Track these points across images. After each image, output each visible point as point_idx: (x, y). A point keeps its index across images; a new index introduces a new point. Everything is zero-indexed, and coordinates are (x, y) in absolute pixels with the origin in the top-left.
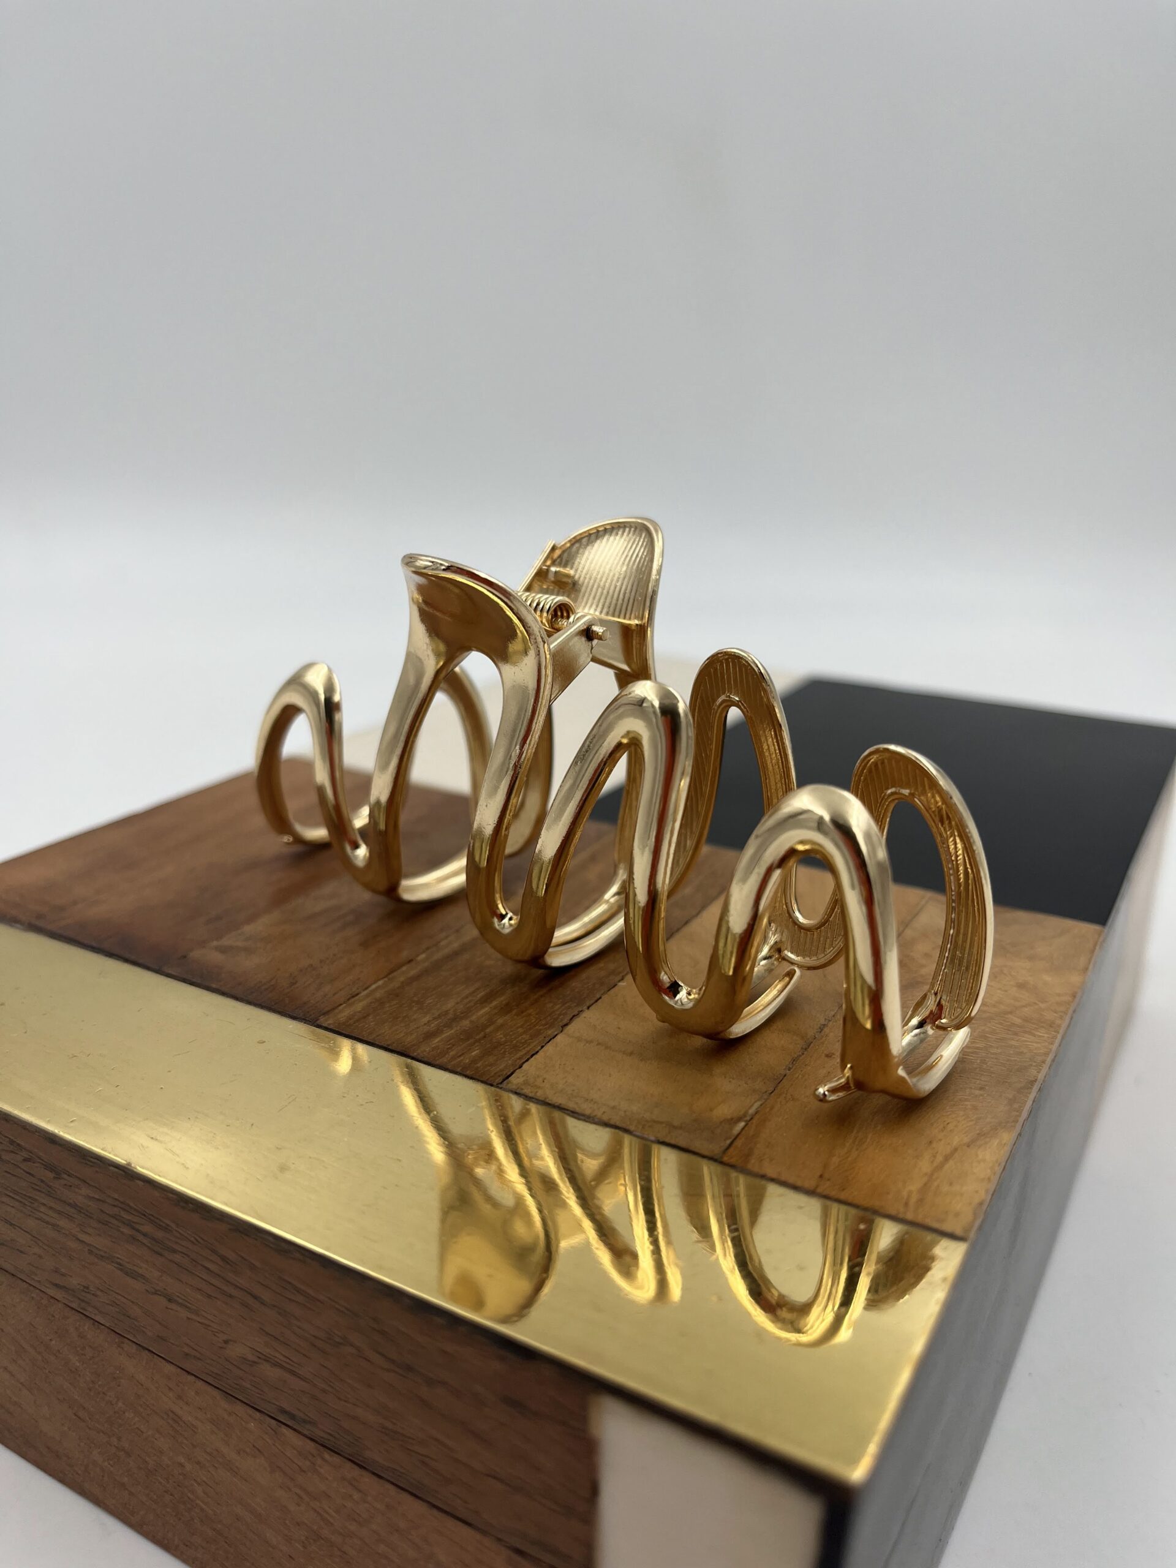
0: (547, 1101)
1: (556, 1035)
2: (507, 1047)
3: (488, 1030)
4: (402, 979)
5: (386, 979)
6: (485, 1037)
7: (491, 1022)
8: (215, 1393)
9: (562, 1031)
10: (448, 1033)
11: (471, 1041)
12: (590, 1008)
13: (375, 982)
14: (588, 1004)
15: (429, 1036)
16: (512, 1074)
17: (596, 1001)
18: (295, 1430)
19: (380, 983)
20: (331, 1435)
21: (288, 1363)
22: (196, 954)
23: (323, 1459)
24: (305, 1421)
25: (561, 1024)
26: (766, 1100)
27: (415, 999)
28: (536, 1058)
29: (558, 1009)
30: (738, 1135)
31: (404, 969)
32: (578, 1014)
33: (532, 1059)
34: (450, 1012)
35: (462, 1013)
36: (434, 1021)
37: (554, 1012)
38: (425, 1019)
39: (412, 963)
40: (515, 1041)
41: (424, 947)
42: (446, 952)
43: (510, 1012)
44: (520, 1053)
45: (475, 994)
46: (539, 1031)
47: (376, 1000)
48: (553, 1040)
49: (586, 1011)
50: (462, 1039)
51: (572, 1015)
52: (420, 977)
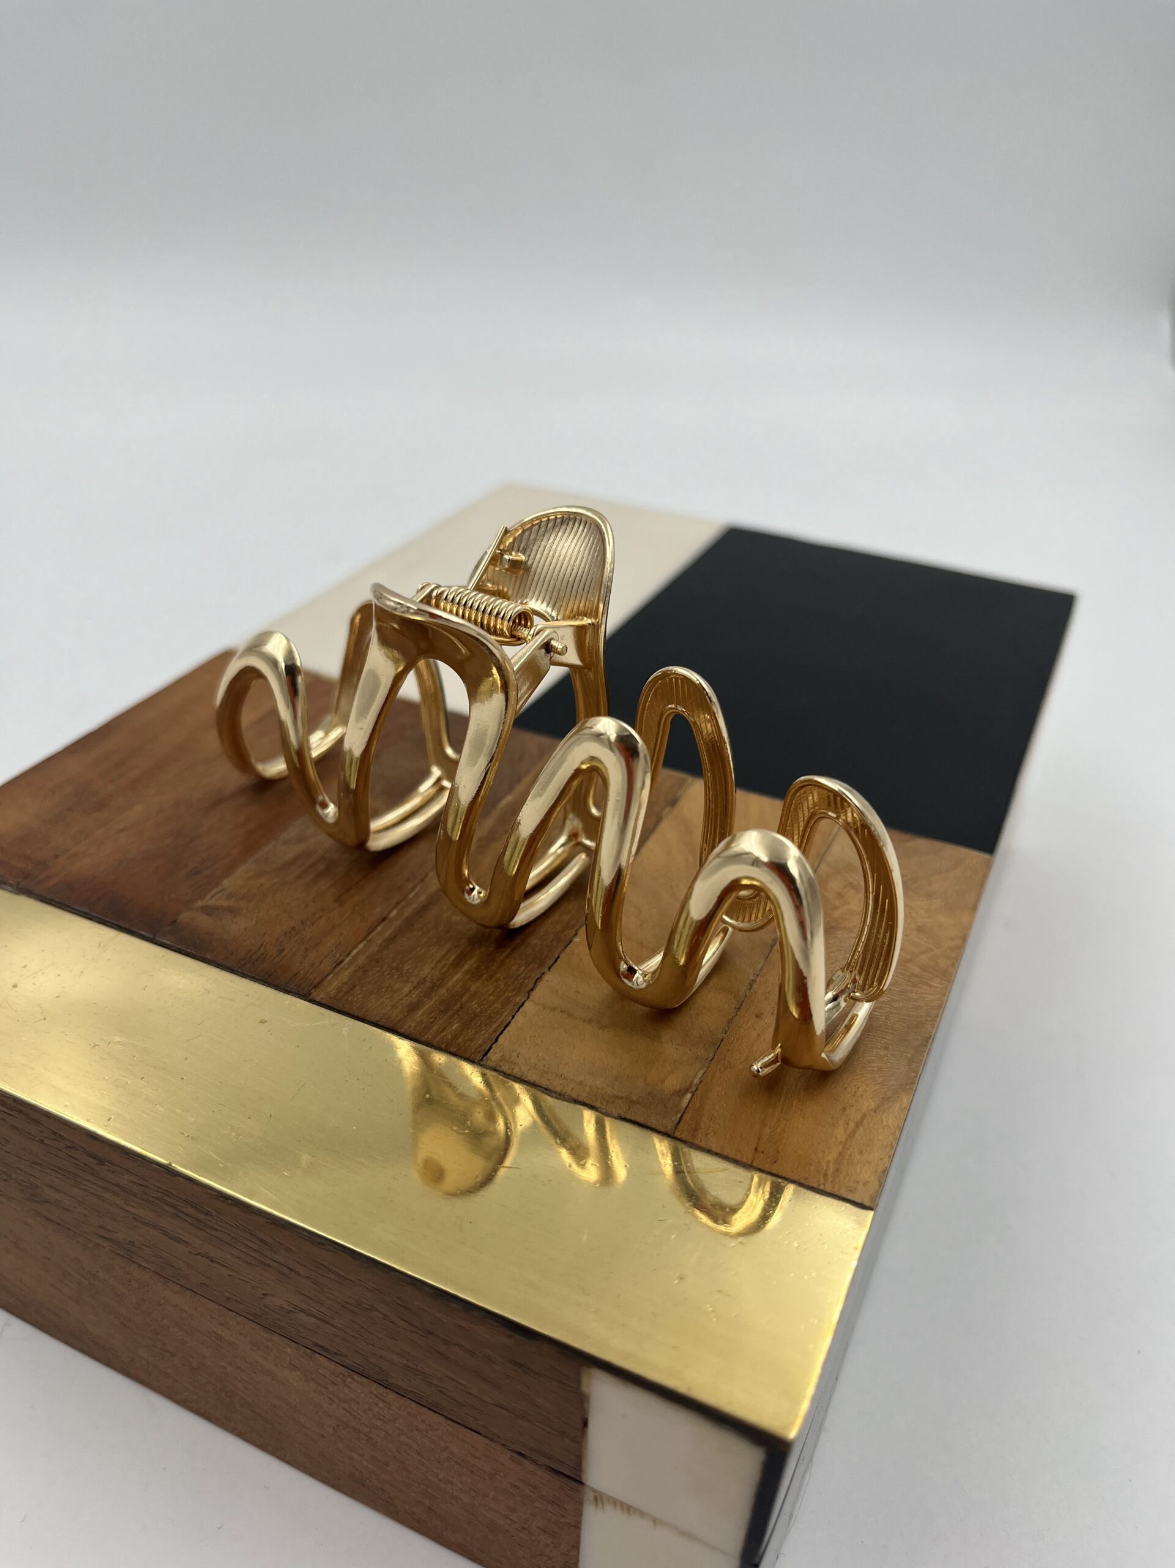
0: (523, 1078)
1: (524, 1003)
2: (482, 1019)
3: (463, 1000)
4: (379, 942)
5: (365, 942)
6: (461, 1007)
7: (465, 989)
8: (254, 1325)
9: (528, 998)
10: (429, 1004)
11: (450, 1012)
13: (356, 947)
14: (549, 964)
15: (413, 1008)
16: (490, 1048)
17: (555, 961)
18: (326, 1357)
19: (361, 946)
20: (360, 1365)
21: (320, 1315)
22: (184, 917)
23: (352, 1378)
24: (336, 1354)
25: (527, 989)
26: (708, 1067)
27: (394, 965)
28: (509, 1031)
29: (523, 972)
30: (686, 1108)
31: (379, 928)
32: (541, 977)
33: (506, 1031)
34: (427, 979)
35: (438, 980)
36: (414, 991)
37: (519, 975)
38: (407, 989)
39: (387, 921)
40: (488, 1012)
41: (395, 901)
42: (415, 906)
43: (480, 977)
44: (495, 1026)
45: (447, 957)
46: (508, 998)
47: (359, 967)
48: (522, 1009)
49: (548, 973)
50: (442, 1011)
51: (536, 978)
52: (394, 937)
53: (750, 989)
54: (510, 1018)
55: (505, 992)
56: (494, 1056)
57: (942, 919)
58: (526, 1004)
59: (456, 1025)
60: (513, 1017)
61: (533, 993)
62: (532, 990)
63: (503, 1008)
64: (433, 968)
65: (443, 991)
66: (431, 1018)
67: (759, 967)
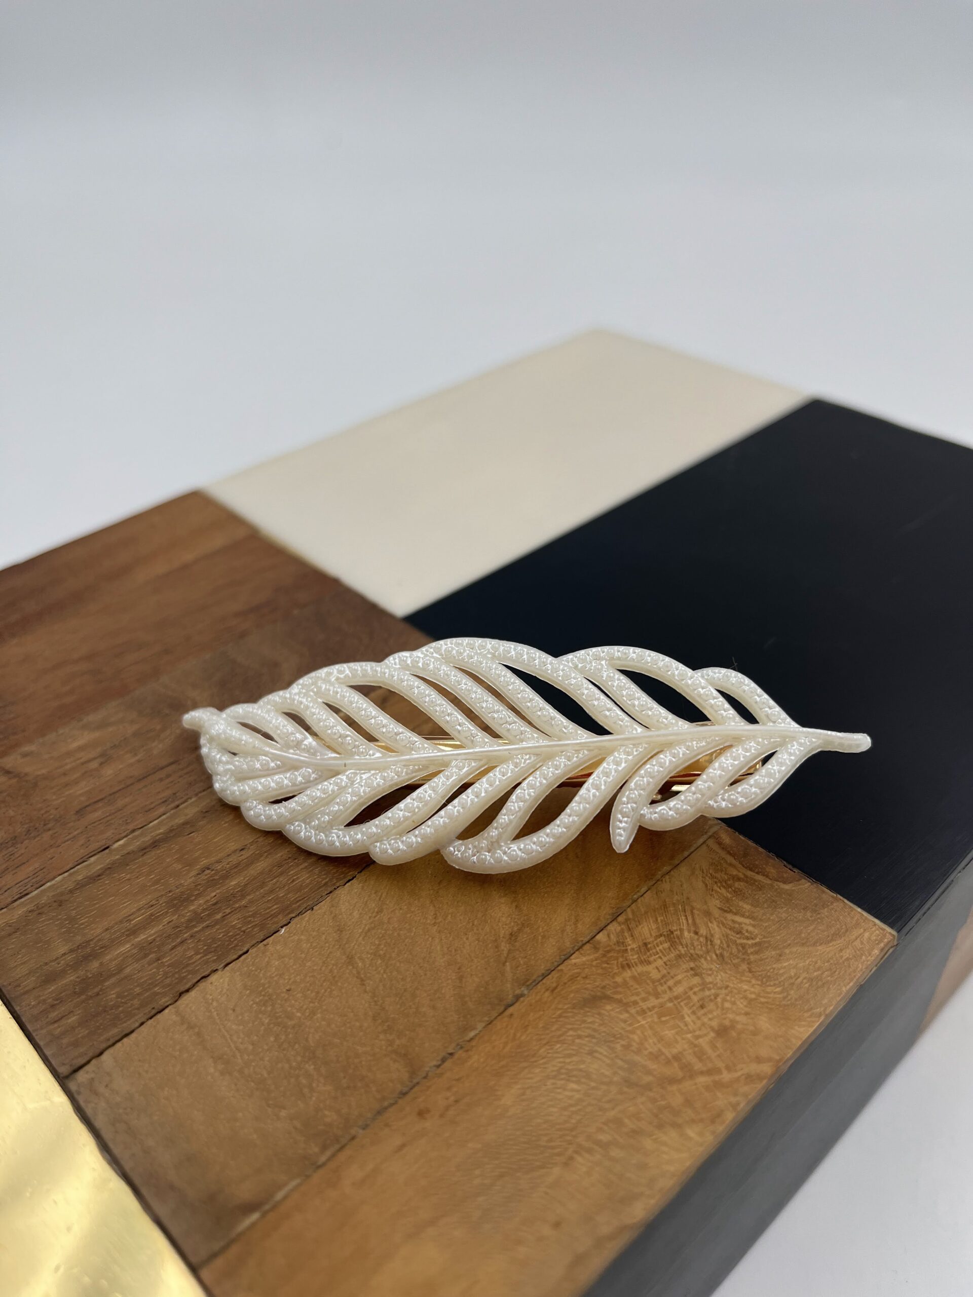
0: (93, 1120)
1: (167, 1006)
2: (108, 1017)
3: (107, 984)
4: (80, 878)
5: (66, 874)
6: (98, 994)
7: (120, 969)
9: (176, 1001)
10: (71, 977)
11: (83, 997)
12: (227, 968)
13: (55, 878)
14: (228, 960)
15: (50, 978)
16: (88, 1062)
17: (240, 956)
19: (59, 879)
25: (182, 989)
26: (308, 1177)
27: (73, 913)
28: (123, 1044)
29: (194, 963)
30: (240, 1235)
31: (92, 859)
32: (208, 975)
33: (119, 1045)
34: (91, 943)
35: (102, 948)
36: (67, 956)
37: (188, 965)
38: (62, 950)
39: (107, 851)
40: (121, 1009)
41: (131, 827)
42: (147, 839)
43: (146, 956)
44: (115, 1031)
45: (131, 918)
46: (156, 994)
47: (37, 907)
48: (159, 1016)
49: (219, 972)
50: (75, 993)
51: (201, 976)
52: (99, 876)
53: (438, 1066)
54: (137, 1024)
55: (156, 986)
56: (82, 1076)
57: (764, 1023)
58: (166, 1011)
59: (74, 1018)
60: (142, 1024)
61: (186, 999)
62: (187, 991)
63: (138, 1009)
64: (107, 930)
65: (95, 965)
66: (57, 1000)
67: (472, 1034)
